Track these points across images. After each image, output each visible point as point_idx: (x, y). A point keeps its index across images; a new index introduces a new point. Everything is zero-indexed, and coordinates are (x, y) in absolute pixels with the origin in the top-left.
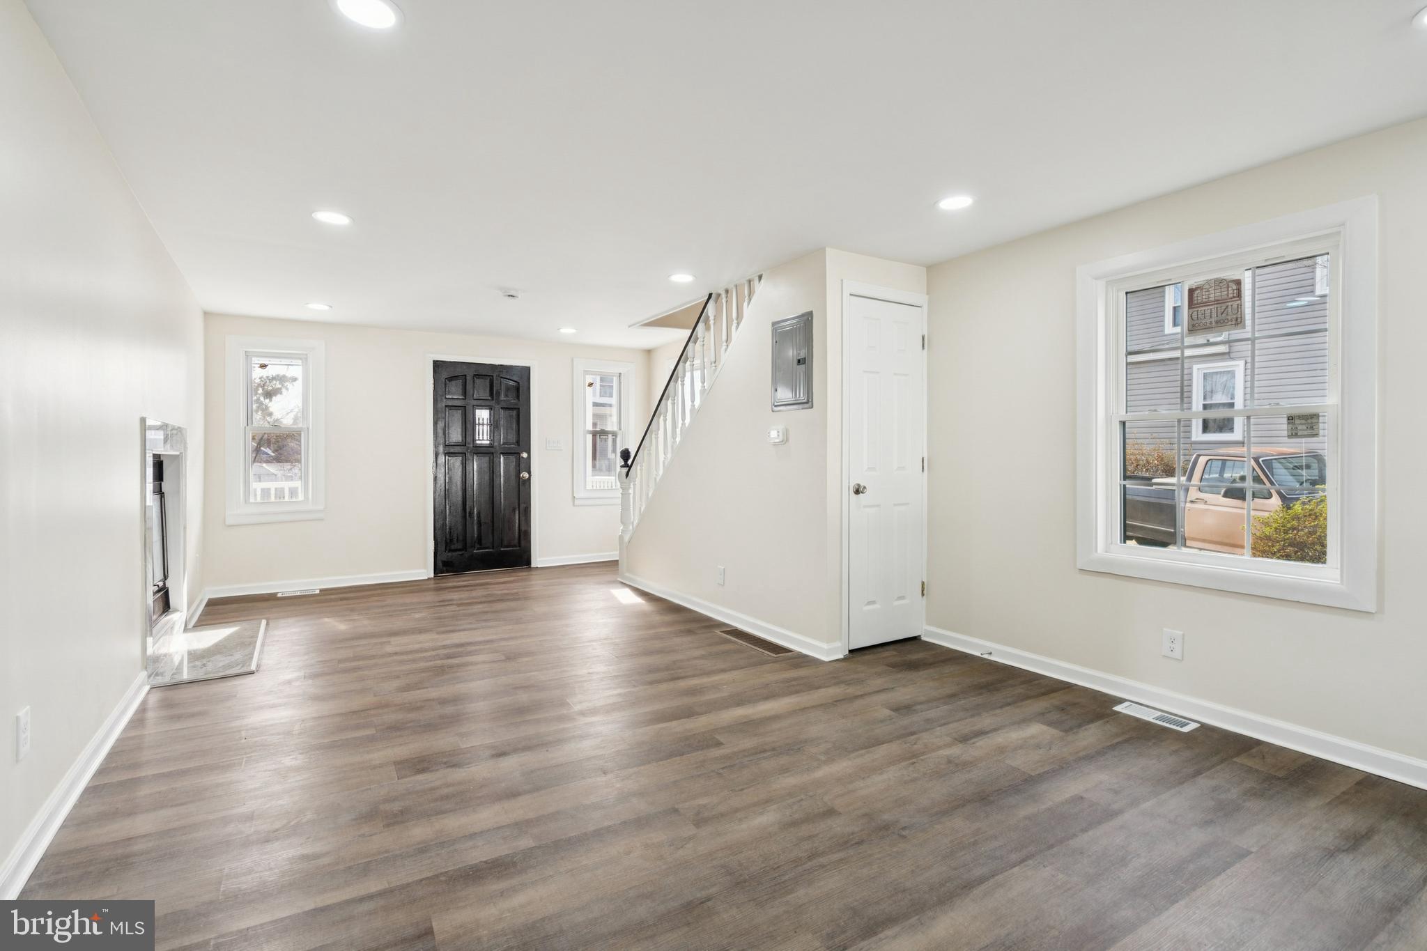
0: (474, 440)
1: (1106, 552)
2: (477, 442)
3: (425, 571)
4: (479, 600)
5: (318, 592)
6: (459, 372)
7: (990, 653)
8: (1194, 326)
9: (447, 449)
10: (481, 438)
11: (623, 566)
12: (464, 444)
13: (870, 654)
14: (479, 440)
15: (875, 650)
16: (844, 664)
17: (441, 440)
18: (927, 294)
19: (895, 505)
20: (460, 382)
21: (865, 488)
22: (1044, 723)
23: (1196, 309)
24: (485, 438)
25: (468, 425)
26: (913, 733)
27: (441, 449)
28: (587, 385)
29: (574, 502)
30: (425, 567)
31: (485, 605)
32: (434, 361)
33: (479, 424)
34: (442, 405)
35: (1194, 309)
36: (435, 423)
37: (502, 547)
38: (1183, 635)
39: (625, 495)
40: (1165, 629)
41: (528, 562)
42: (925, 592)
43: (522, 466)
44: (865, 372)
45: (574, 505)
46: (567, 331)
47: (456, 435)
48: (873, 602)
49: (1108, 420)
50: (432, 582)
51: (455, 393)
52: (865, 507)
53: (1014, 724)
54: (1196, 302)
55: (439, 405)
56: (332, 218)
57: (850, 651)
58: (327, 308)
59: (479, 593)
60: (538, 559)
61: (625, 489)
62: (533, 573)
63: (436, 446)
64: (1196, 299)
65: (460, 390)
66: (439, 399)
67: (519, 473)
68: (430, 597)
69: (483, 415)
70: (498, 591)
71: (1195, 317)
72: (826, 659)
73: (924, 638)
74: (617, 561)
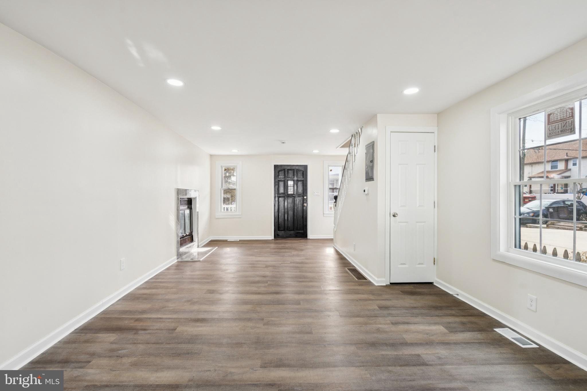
0: (287, 192)
1: (508, 252)
2: (289, 193)
3: (271, 237)
4: (279, 248)
5: (238, 240)
6: (282, 168)
7: (458, 295)
8: (550, 134)
9: (278, 195)
10: (290, 191)
11: (334, 240)
12: (284, 193)
13: (400, 286)
14: (289, 192)
15: (402, 285)
16: (383, 287)
17: (277, 192)
18: (437, 127)
19: (417, 222)
20: (283, 172)
21: (397, 214)
22: (443, 327)
23: (551, 125)
24: (291, 191)
25: (286, 187)
26: (377, 317)
27: (277, 195)
28: (330, 170)
29: (324, 215)
30: (271, 236)
31: (278, 250)
32: (274, 165)
33: (289, 186)
34: (277, 180)
35: (550, 125)
36: (275, 186)
37: (297, 230)
38: (537, 299)
39: (335, 213)
40: (528, 294)
41: (306, 237)
42: (436, 263)
43: (305, 201)
44: (399, 164)
45: (324, 217)
46: (316, 151)
47: (282, 190)
48: (404, 264)
49: (508, 184)
50: (274, 240)
51: (281, 177)
52: (399, 222)
53: (427, 323)
54: (551, 121)
55: (276, 180)
56: (216, 128)
57: (390, 283)
58: (237, 151)
59: (282, 245)
60: (310, 236)
61: (335, 211)
62: (308, 240)
63: (275, 194)
64: (551, 119)
65: (283, 174)
66: (276, 178)
67: (303, 203)
68: (273, 246)
69: (291, 183)
70: (287, 245)
71: (551, 129)
72: (376, 284)
73: (435, 284)
74: (333, 239)
